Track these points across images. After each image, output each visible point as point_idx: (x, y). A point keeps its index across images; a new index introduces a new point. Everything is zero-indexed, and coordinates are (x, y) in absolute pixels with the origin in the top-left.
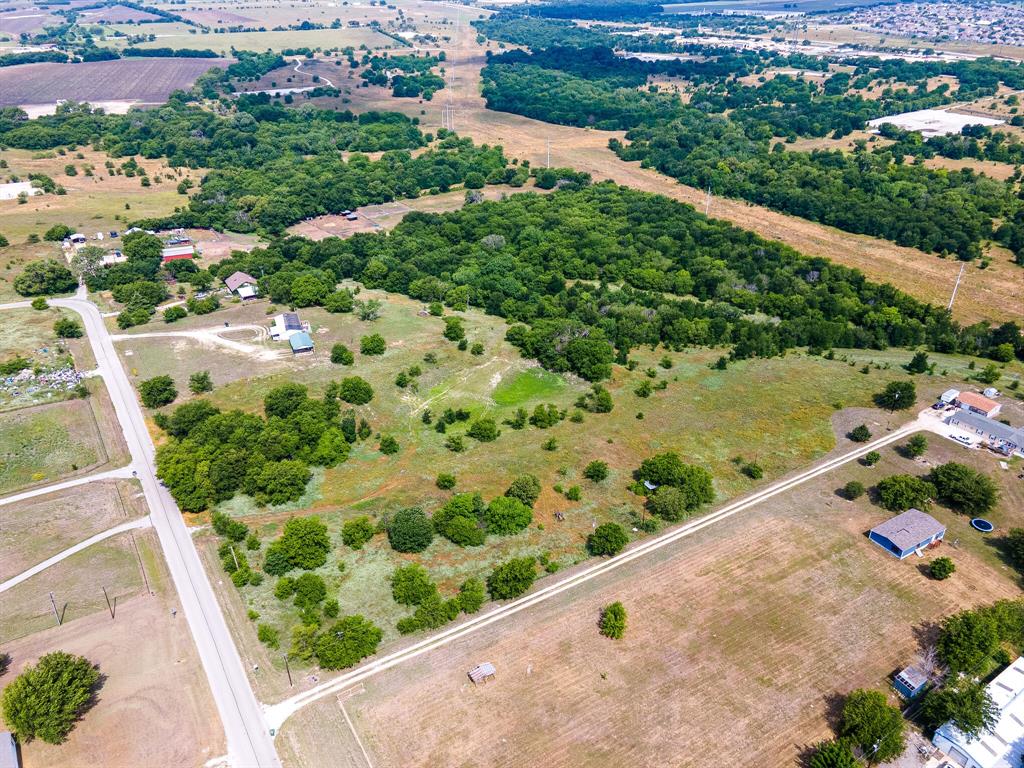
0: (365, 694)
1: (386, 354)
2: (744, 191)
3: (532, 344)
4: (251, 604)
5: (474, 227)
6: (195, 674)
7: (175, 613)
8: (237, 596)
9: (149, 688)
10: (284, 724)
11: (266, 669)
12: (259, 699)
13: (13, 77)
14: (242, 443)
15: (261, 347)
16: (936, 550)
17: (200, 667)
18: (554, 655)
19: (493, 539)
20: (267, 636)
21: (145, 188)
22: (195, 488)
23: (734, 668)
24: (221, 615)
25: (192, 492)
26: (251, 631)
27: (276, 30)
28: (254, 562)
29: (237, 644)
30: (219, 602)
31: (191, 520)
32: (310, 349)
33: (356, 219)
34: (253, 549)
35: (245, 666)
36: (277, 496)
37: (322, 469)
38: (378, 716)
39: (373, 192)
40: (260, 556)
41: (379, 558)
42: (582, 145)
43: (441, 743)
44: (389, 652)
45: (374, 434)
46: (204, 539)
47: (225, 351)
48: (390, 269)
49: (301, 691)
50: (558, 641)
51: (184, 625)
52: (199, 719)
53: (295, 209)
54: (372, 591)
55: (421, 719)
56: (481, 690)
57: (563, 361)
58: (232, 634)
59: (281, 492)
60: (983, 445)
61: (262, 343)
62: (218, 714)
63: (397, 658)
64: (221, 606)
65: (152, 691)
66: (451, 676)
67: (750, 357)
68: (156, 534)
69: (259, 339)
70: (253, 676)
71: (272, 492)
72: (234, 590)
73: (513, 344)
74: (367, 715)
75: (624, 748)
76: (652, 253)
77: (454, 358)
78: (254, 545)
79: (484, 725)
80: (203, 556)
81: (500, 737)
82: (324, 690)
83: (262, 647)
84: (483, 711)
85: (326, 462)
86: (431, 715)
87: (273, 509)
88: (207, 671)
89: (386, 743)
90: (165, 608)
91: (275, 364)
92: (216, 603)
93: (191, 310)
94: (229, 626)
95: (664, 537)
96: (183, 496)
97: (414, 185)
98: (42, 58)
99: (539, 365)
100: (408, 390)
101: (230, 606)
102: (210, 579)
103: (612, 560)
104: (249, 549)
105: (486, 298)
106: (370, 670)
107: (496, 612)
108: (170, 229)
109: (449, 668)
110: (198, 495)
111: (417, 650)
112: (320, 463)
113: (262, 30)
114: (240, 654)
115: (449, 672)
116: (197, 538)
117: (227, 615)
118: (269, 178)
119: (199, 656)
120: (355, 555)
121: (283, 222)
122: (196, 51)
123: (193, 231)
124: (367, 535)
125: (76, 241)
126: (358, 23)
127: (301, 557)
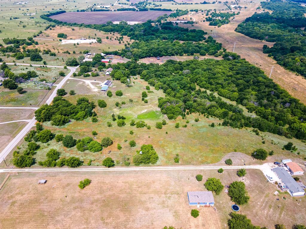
1: (122, 97)
2: (298, 69)
13: (121, 14)
15: (96, 88)
16: (206, 208)
18: (63, 186)
19: (87, 151)
21: (119, 44)
23: (100, 211)
27: (196, 4)
30: (18, 143)
32: (105, 91)
33: (159, 59)
37: (75, 121)
39: (169, 52)
42: (254, 46)
47: (88, 87)
48: (147, 74)
50: (69, 183)
51: (7, 145)
57: (164, 111)
60: (276, 183)
63: (32, 170)
67: (227, 126)
68: (28, 124)
69: (98, 85)
75: (49, 217)
77: (138, 102)
84: (33, 191)
87: (54, 126)
90: (9, 140)
93: (91, 75)
95: (128, 168)
97: (182, 52)
98: (130, 9)
100: (118, 107)
101: (19, 145)
103: (108, 169)
108: (111, 55)
113: (192, 4)
116: (33, 128)
120: (55, 143)
121: (139, 57)
122: (167, 9)
123: (116, 56)
125: (89, 54)
126: (221, 2)
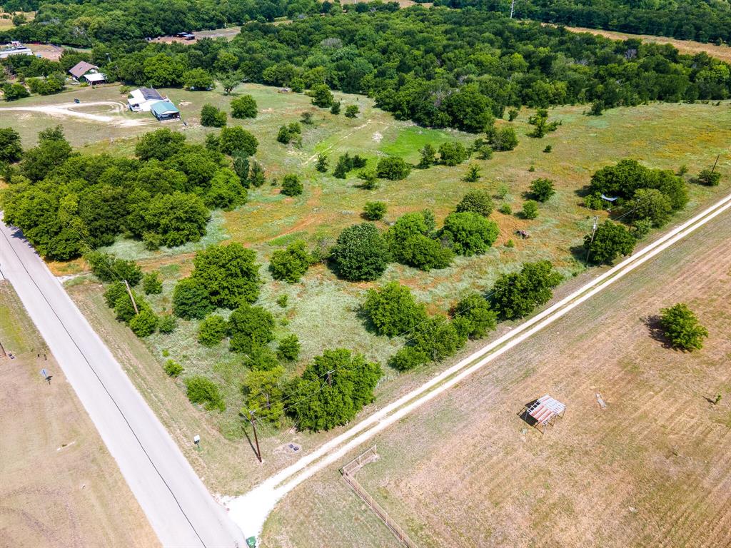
0: (380, 461)
1: (258, 118)
3: (408, 102)
4: (166, 355)
5: (310, 34)
6: (94, 461)
7: (49, 378)
8: (143, 348)
9: (16, 493)
10: (265, 524)
11: (212, 441)
12: (213, 489)
14: (116, 181)
15: (120, 117)
17: (103, 449)
18: (622, 379)
19: (459, 260)
20: (201, 394)
22: (61, 228)
24: (123, 373)
25: (56, 233)
26: (175, 393)
28: (159, 307)
29: (156, 410)
30: (118, 359)
31: (59, 269)
32: (176, 115)
34: (154, 292)
35: (178, 441)
36: (172, 235)
37: (219, 212)
38: (416, 494)
39: (206, 17)
40: (165, 300)
41: (326, 290)
43: (536, 525)
44: (392, 399)
45: (269, 180)
46: (81, 288)
47: (80, 120)
49: (279, 469)
50: (615, 360)
51: (66, 393)
52: (112, 536)
53: (132, 27)
54: (334, 326)
55: (486, 490)
56: (551, 436)
57: (443, 115)
58: (145, 397)
59: (178, 229)
61: (121, 114)
62: (148, 524)
63: (407, 404)
64: (122, 362)
65: (23, 496)
66: (496, 421)
67: (618, 105)
68: (11, 287)
69: (117, 111)
70: (195, 454)
71: (165, 232)
72: (136, 341)
73: (384, 110)
74: (399, 494)
76: (481, 45)
77: (329, 121)
78: (153, 288)
79: (585, 487)
80: (83, 307)
81: (623, 505)
82: (314, 462)
83: (197, 412)
84: (572, 464)
85: (223, 203)
86: (497, 481)
87: (170, 251)
88: (113, 455)
89: (447, 536)
90: (34, 373)
91: (140, 129)
92: (114, 360)
93: (33, 92)
94: (139, 387)
96: (45, 239)
97: (243, 12)
99: (415, 125)
100: (291, 146)
101: (134, 361)
102: (97, 330)
103: (630, 260)
104: (148, 292)
105: (341, 80)
106: (373, 425)
107: (511, 336)
109: (489, 410)
110: (65, 237)
111: (428, 391)
112: (217, 206)
114: (165, 423)
115: (491, 416)
116: (71, 288)
117: (133, 374)
118: (102, 8)
119: (96, 432)
120: (292, 291)
123: (30, 44)
124: (306, 264)
127: (226, 291)
